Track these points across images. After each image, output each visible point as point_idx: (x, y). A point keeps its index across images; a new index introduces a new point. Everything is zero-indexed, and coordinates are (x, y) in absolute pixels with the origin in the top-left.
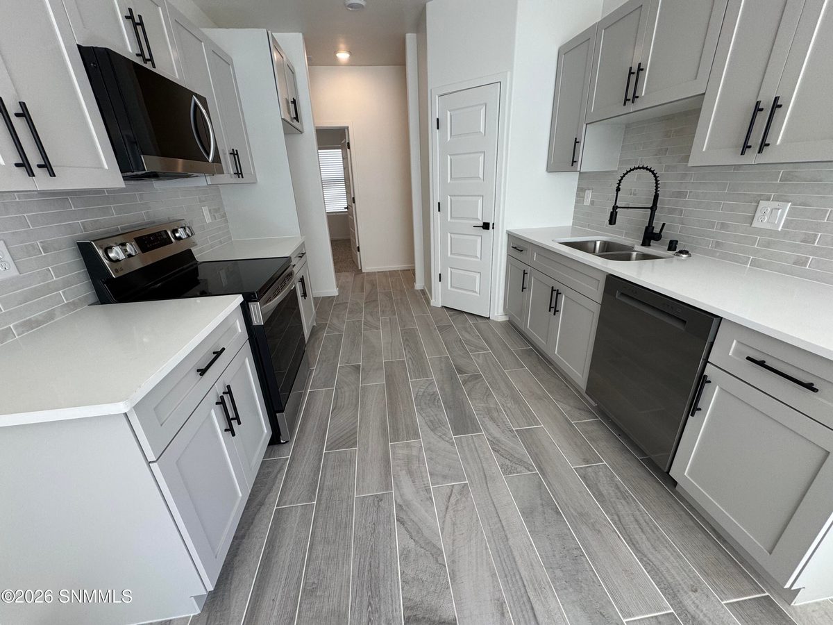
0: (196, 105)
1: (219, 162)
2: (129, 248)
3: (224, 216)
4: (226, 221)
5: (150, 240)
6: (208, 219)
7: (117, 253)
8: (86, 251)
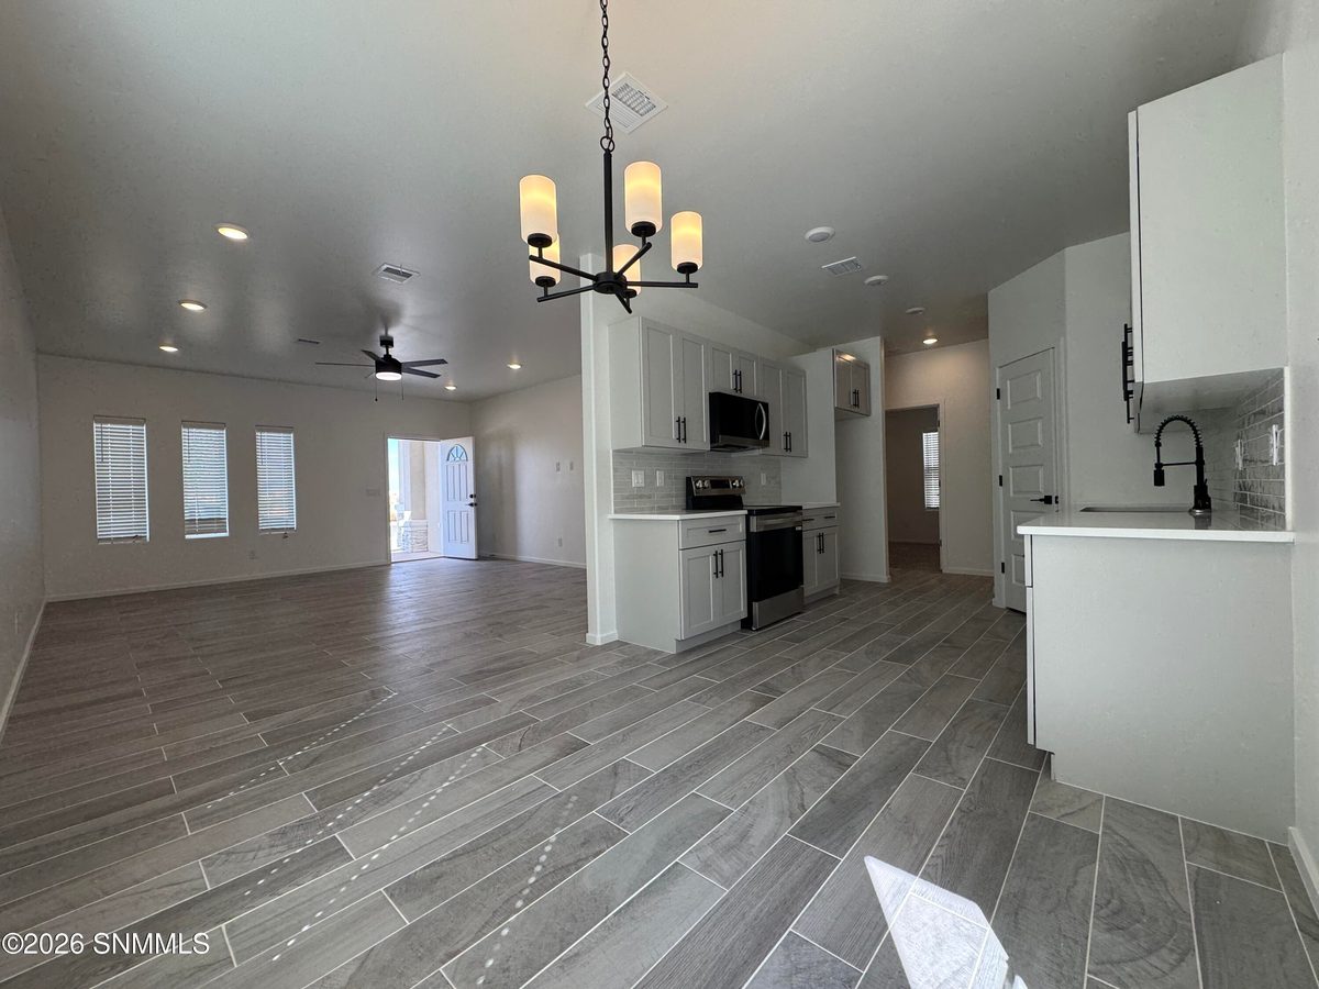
0: (760, 410)
1: (768, 439)
2: (706, 484)
3: (779, 483)
4: (780, 488)
5: (719, 483)
6: (763, 482)
7: (699, 484)
8: (688, 480)
